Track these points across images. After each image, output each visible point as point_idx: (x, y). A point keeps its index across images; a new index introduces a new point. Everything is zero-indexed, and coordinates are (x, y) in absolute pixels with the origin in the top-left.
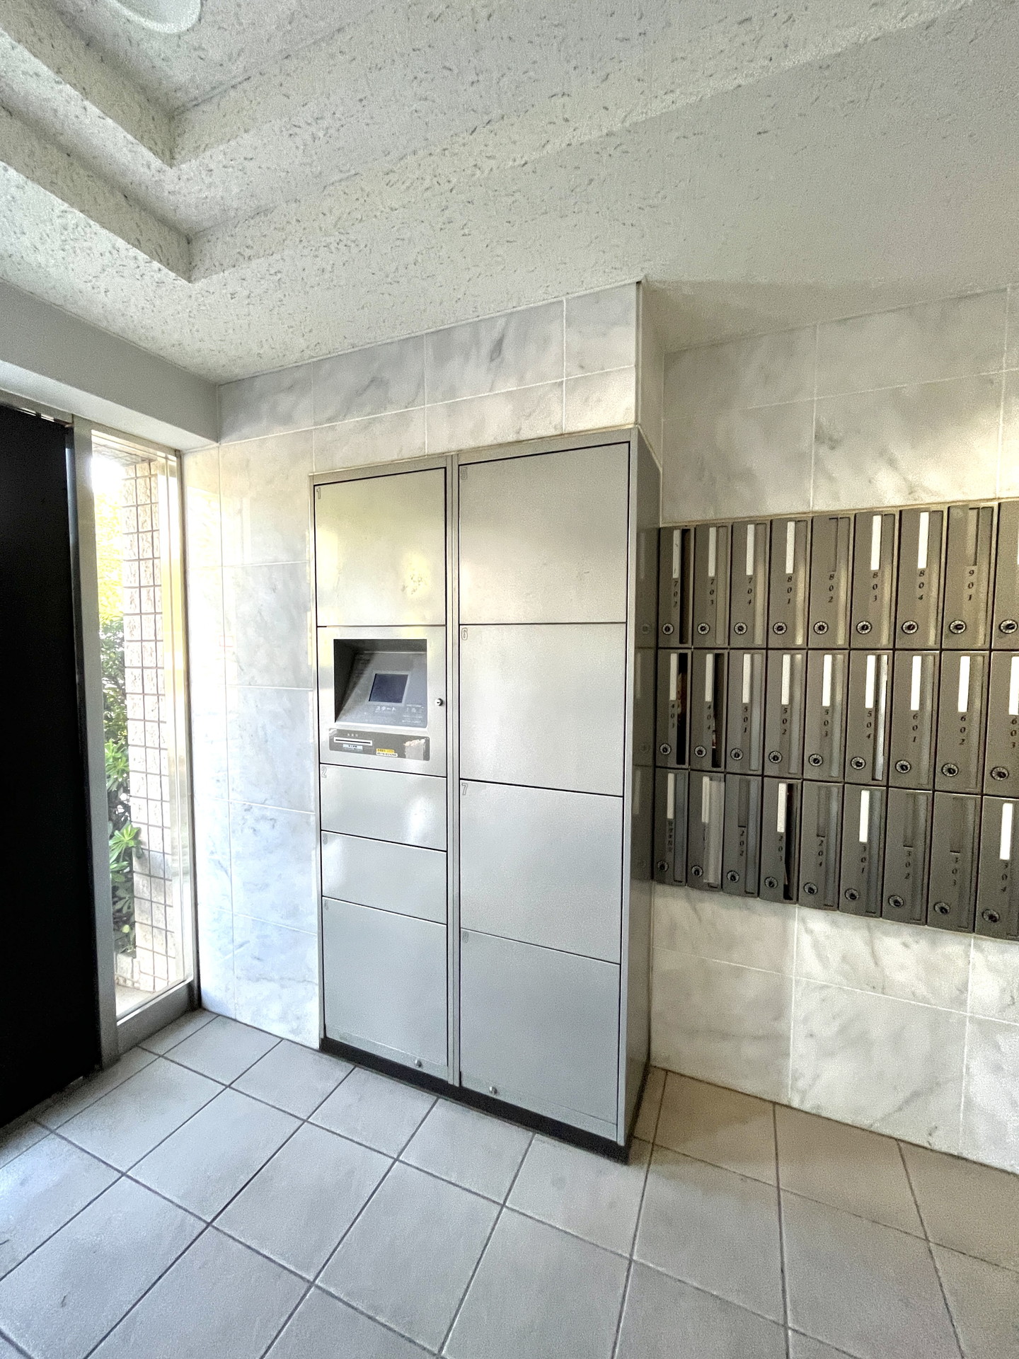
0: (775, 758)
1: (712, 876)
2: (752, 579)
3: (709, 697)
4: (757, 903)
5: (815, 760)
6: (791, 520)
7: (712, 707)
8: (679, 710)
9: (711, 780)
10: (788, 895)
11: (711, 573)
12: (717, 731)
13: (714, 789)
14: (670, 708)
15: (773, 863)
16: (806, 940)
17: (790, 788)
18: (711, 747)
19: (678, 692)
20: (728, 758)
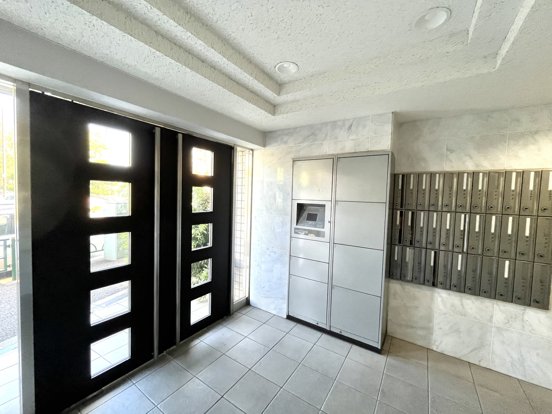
0: (431, 243)
1: (409, 278)
2: (424, 190)
3: (410, 224)
4: (424, 287)
5: (444, 245)
6: (437, 173)
7: (411, 227)
8: (400, 228)
9: (410, 249)
10: (434, 285)
11: (411, 187)
12: (412, 234)
13: (410, 252)
14: (397, 227)
15: (429, 275)
16: (439, 299)
17: (435, 253)
18: (410, 239)
19: (399, 222)
20: (415, 243)
